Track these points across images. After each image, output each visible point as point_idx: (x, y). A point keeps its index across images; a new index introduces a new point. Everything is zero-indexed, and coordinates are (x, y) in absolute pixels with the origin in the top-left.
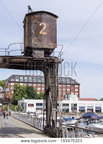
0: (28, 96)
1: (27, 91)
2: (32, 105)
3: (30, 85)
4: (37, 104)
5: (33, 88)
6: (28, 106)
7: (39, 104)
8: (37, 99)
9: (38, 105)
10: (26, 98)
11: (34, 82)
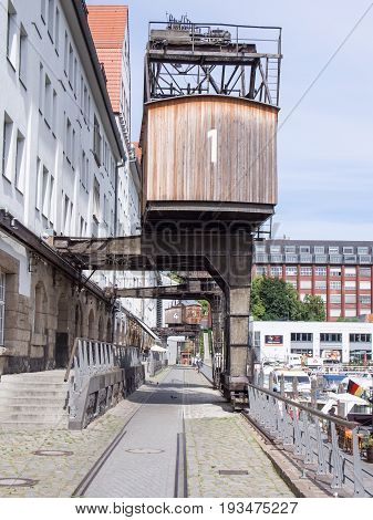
0: (267, 309)
1: (262, 295)
2: (279, 339)
3: (274, 273)
4: (293, 335)
5: (284, 284)
6: (266, 342)
7: (298, 334)
8: (297, 319)
9: (298, 339)
10: (261, 318)
11: (287, 262)
